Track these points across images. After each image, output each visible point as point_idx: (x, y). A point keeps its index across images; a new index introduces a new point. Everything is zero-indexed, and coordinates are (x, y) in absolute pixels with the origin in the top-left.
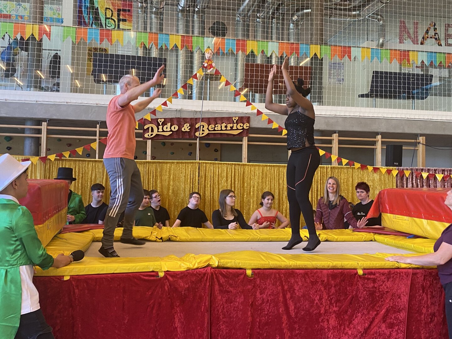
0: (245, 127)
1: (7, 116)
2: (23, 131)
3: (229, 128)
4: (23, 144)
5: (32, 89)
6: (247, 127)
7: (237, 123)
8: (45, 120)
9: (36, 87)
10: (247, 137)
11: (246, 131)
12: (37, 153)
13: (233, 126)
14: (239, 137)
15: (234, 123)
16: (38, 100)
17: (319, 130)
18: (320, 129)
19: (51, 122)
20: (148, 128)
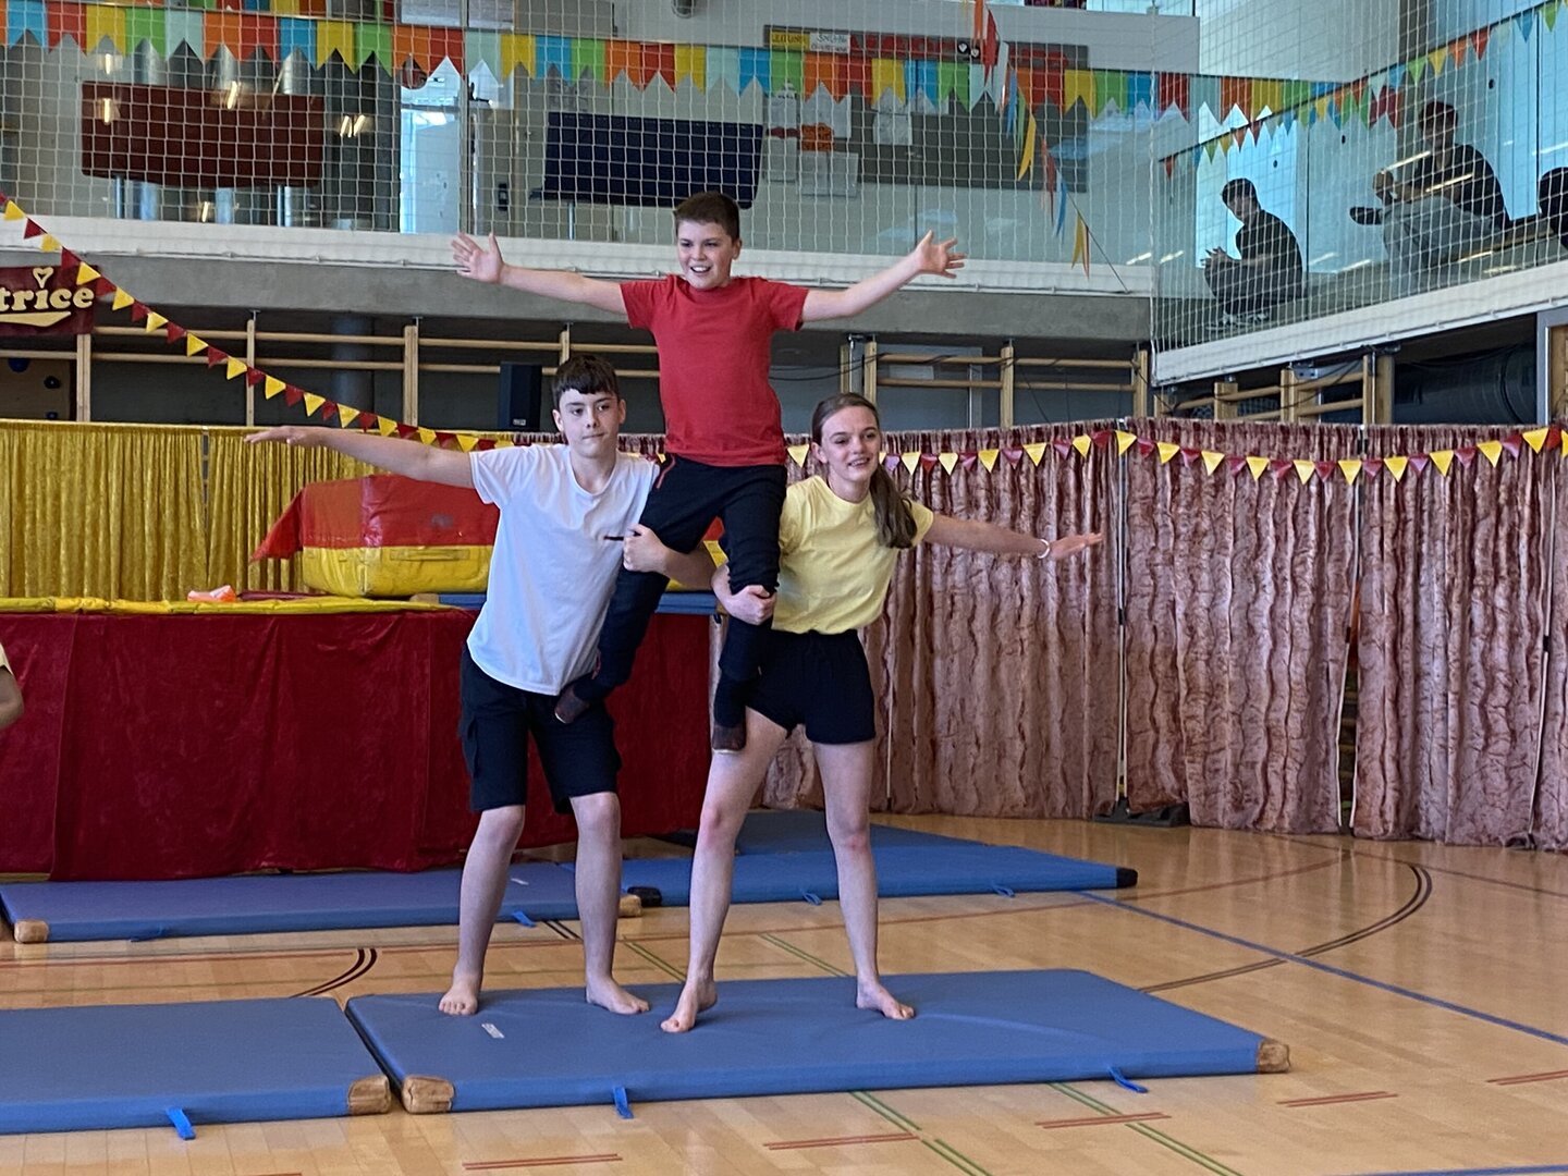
0: (78, 303)
3: (19, 305)
6: (85, 301)
7: (51, 286)
10: (88, 338)
11: (81, 318)
13: (35, 298)
14: (61, 336)
15: (40, 289)
17: (350, 312)
18: (355, 309)
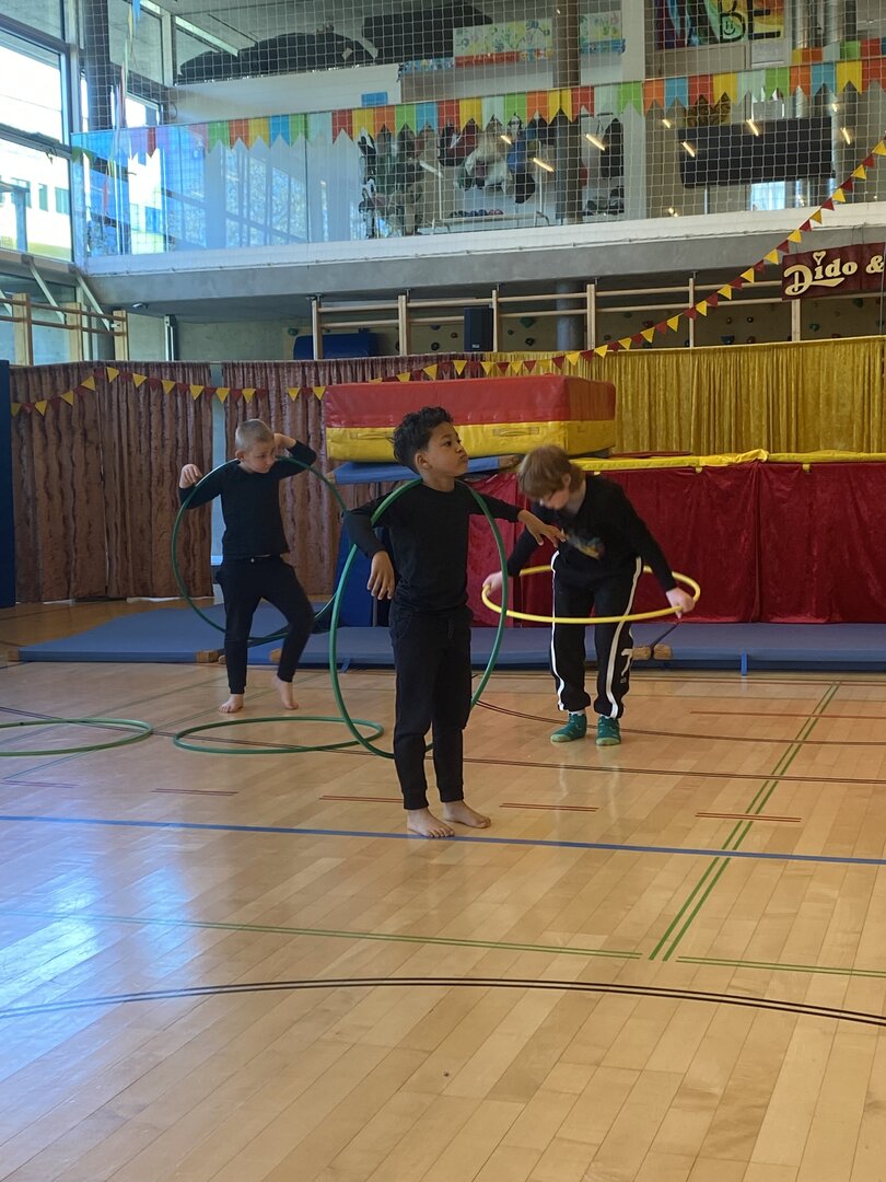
1: (524, 279)
2: (552, 305)
4: (555, 331)
5: (565, 220)
8: (590, 280)
9: (572, 216)
12: (580, 344)
16: (576, 242)
19: (603, 282)
20: (793, 275)
